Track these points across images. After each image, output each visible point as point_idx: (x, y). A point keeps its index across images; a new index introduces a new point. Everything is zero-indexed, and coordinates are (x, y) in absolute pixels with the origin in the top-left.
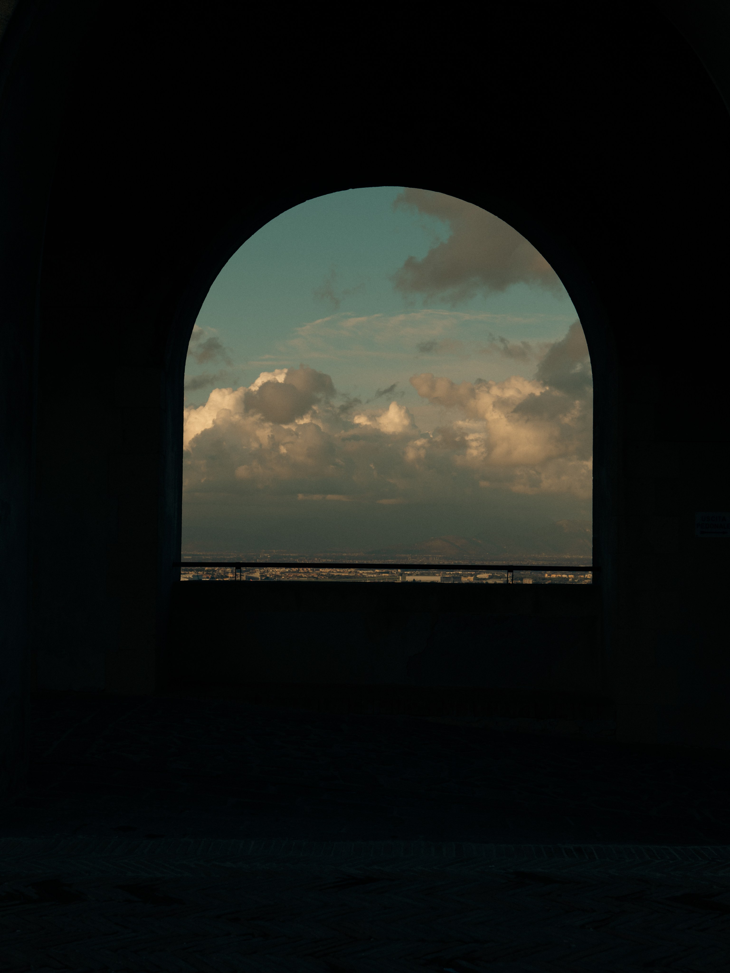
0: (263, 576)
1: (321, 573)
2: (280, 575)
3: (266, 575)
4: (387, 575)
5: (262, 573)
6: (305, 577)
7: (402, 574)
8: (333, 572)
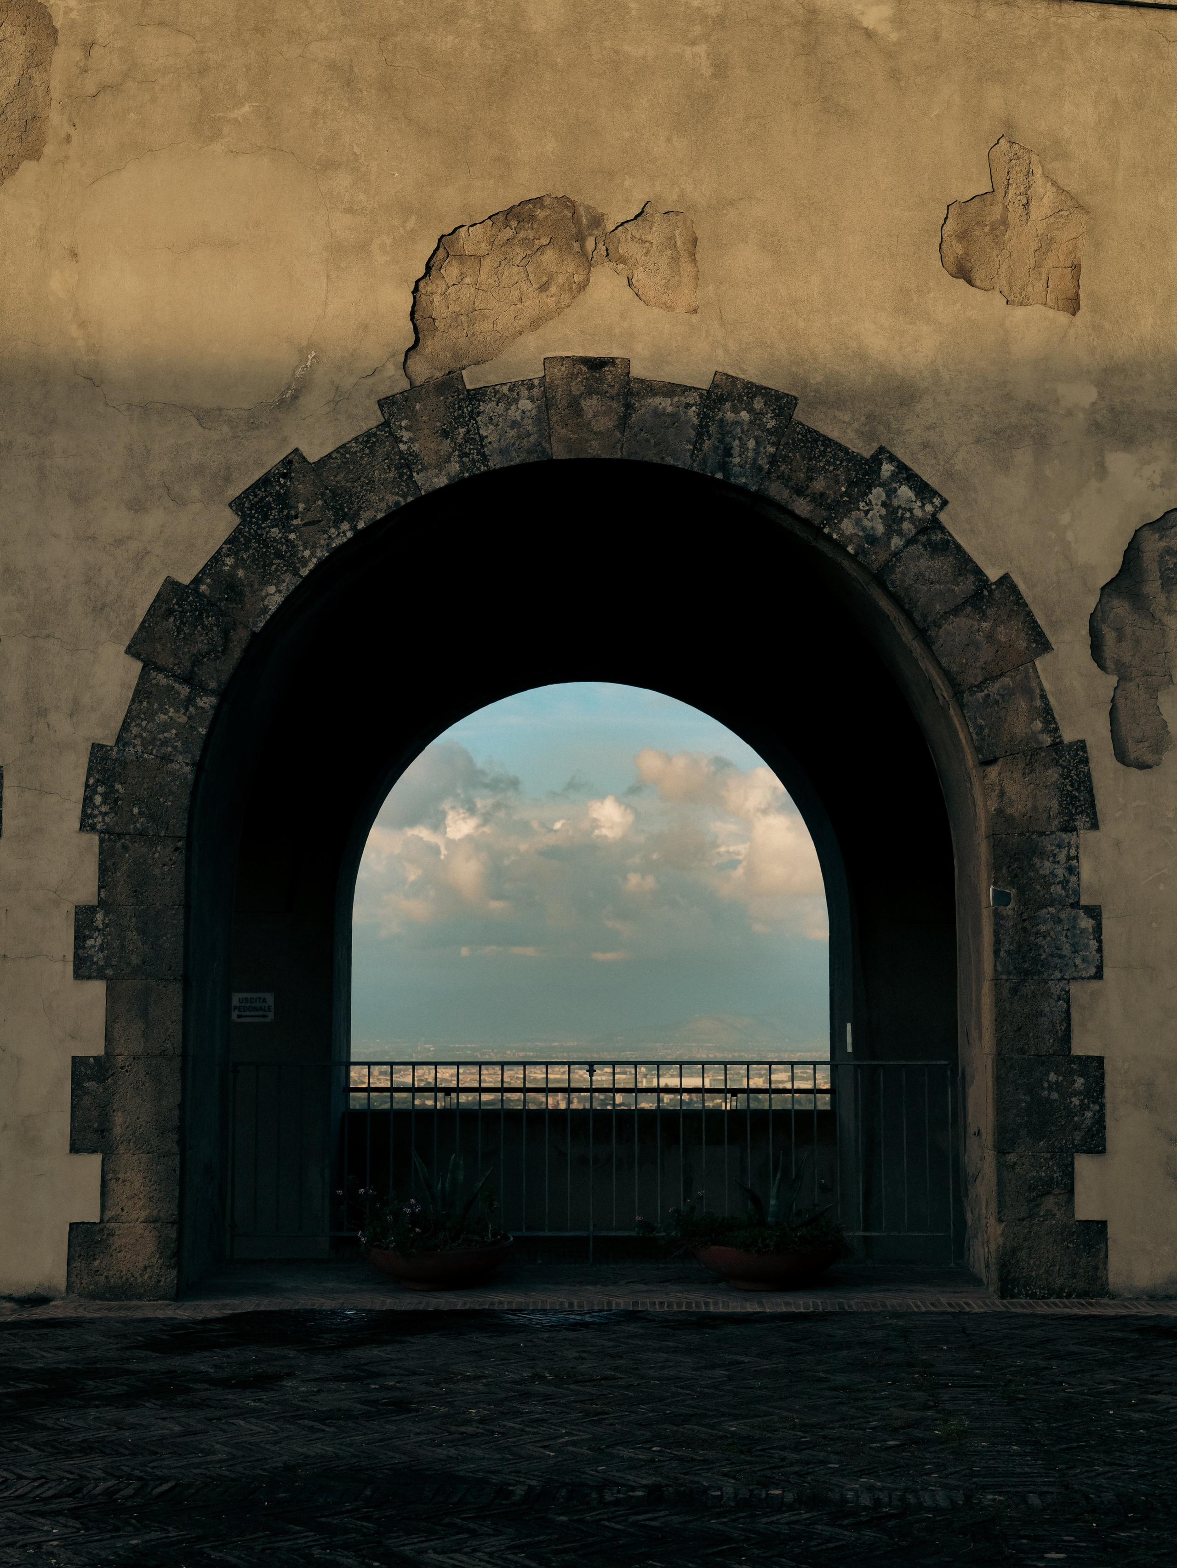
0: (422, 1080)
1: (516, 1076)
2: (450, 1079)
3: (426, 1079)
4: (624, 1076)
5: (421, 1076)
6: (490, 1082)
7: (647, 1075)
8: (535, 1073)
